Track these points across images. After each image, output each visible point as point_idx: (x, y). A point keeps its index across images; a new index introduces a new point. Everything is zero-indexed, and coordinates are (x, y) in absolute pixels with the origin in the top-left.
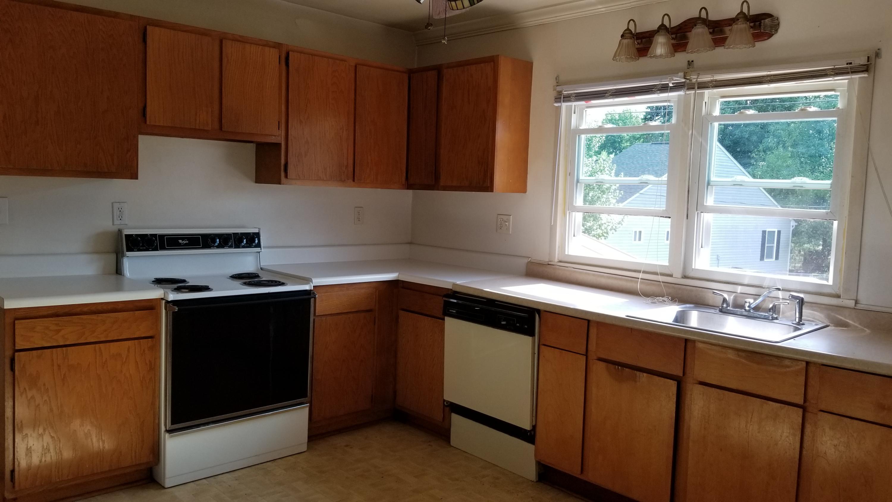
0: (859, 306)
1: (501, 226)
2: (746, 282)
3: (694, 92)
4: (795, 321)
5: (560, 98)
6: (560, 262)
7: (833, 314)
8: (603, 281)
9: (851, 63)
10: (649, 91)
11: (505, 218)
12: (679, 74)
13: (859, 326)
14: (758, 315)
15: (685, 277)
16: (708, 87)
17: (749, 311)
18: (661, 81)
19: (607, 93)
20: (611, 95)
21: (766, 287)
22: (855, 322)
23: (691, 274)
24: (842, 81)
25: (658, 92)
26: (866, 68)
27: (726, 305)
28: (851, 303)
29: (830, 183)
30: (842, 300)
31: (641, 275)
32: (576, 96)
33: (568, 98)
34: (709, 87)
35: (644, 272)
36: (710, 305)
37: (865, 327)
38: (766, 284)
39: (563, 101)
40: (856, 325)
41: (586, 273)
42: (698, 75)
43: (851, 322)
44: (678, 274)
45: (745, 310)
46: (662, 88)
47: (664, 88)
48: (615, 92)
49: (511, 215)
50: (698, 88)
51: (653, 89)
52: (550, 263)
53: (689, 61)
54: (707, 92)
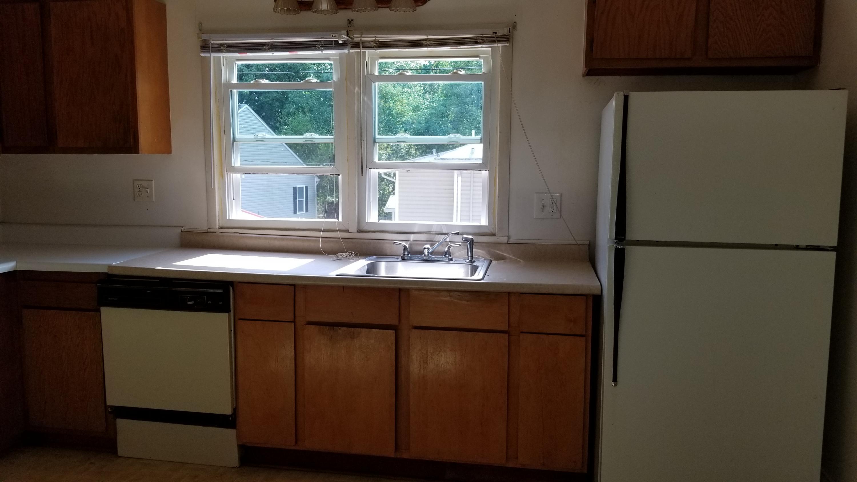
0: (511, 241)
1: (140, 194)
2: (416, 230)
3: (359, 51)
4: (468, 259)
5: (206, 47)
6: (221, 228)
7: (492, 250)
8: (277, 244)
9: (496, 33)
10: (312, 47)
11: (145, 183)
12: (342, 31)
13: (513, 257)
14: (437, 259)
15: (360, 231)
16: (372, 47)
17: (428, 256)
18: (323, 38)
19: (264, 46)
20: (270, 48)
21: (434, 233)
22: (510, 255)
23: (366, 228)
24: (487, 49)
25: (322, 48)
26: (506, 38)
27: (407, 253)
28: (505, 239)
29: (480, 138)
30: (498, 237)
31: (321, 234)
32: (227, 47)
33: (218, 48)
34: (373, 47)
35: (324, 231)
36: (387, 254)
37: (518, 258)
38: (433, 230)
39: (212, 51)
40: (511, 256)
41: (256, 237)
42: (362, 34)
43: (507, 255)
44: (353, 228)
45: (425, 255)
46: (325, 44)
47: (327, 45)
48: (273, 46)
49: (152, 180)
50: (362, 48)
51: (316, 45)
52: (209, 230)
53: (348, 20)
54: (368, 52)
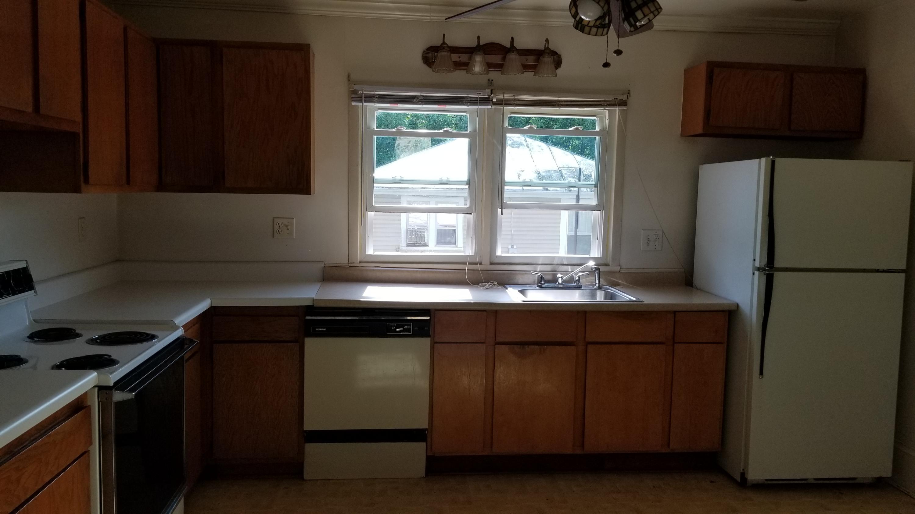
0: (623, 270)
1: (280, 231)
2: (540, 262)
3: (502, 107)
4: (596, 286)
5: (356, 96)
6: (360, 262)
7: (609, 278)
8: (419, 276)
9: (617, 99)
10: (459, 102)
11: (285, 222)
12: (487, 90)
13: (626, 284)
14: (570, 286)
15: (491, 264)
16: (511, 105)
17: (561, 284)
18: (468, 95)
19: (415, 99)
20: (420, 101)
21: (556, 264)
22: (623, 281)
23: (496, 261)
24: (605, 111)
25: (469, 104)
26: (622, 103)
27: (544, 282)
28: (617, 269)
29: (594, 184)
30: (612, 267)
31: (467, 267)
32: (379, 98)
33: (370, 99)
34: (513, 105)
35: (470, 263)
36: (519, 283)
37: (629, 284)
38: (555, 262)
39: (364, 101)
40: (624, 283)
41: (399, 270)
42: (504, 93)
43: (620, 282)
44: (486, 261)
45: (559, 283)
46: (471, 100)
47: (473, 101)
48: (423, 99)
49: (294, 218)
50: (505, 105)
51: (463, 100)
52: (350, 265)
53: (489, 80)
54: (507, 108)
